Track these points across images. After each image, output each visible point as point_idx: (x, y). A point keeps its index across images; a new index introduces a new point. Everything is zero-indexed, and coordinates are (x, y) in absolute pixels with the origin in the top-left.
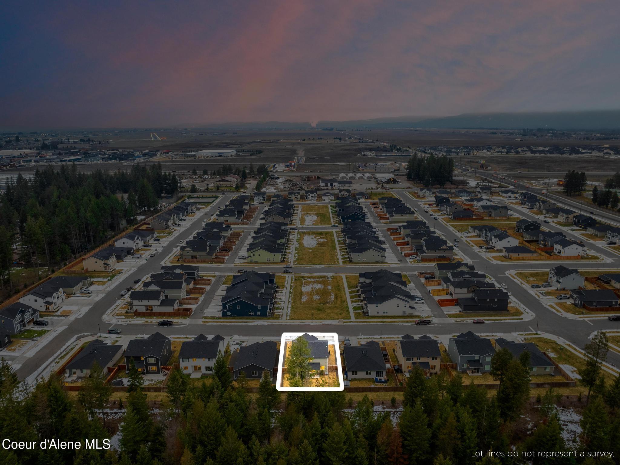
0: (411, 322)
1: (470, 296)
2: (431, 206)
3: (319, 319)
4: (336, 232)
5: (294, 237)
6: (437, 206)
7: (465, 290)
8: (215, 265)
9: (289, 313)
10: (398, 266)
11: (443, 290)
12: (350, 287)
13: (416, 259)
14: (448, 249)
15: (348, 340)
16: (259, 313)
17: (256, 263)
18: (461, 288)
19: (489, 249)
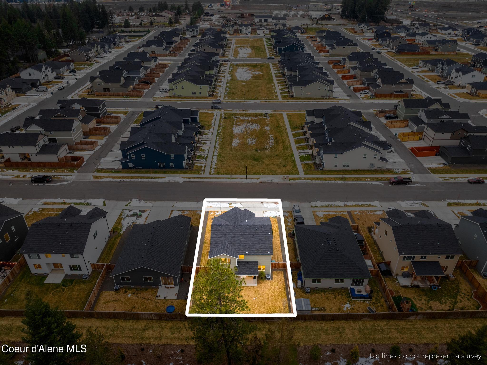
0: (382, 179)
1: (456, 142)
2: (371, 41)
3: (254, 174)
4: (272, 64)
5: (226, 69)
6: (378, 41)
7: (448, 135)
8: (130, 100)
9: (214, 164)
10: (348, 102)
11: (414, 134)
12: (293, 128)
13: (369, 95)
14: (407, 83)
15: (299, 211)
16: (172, 164)
17: (179, 97)
18: (443, 133)
19: (448, 85)
